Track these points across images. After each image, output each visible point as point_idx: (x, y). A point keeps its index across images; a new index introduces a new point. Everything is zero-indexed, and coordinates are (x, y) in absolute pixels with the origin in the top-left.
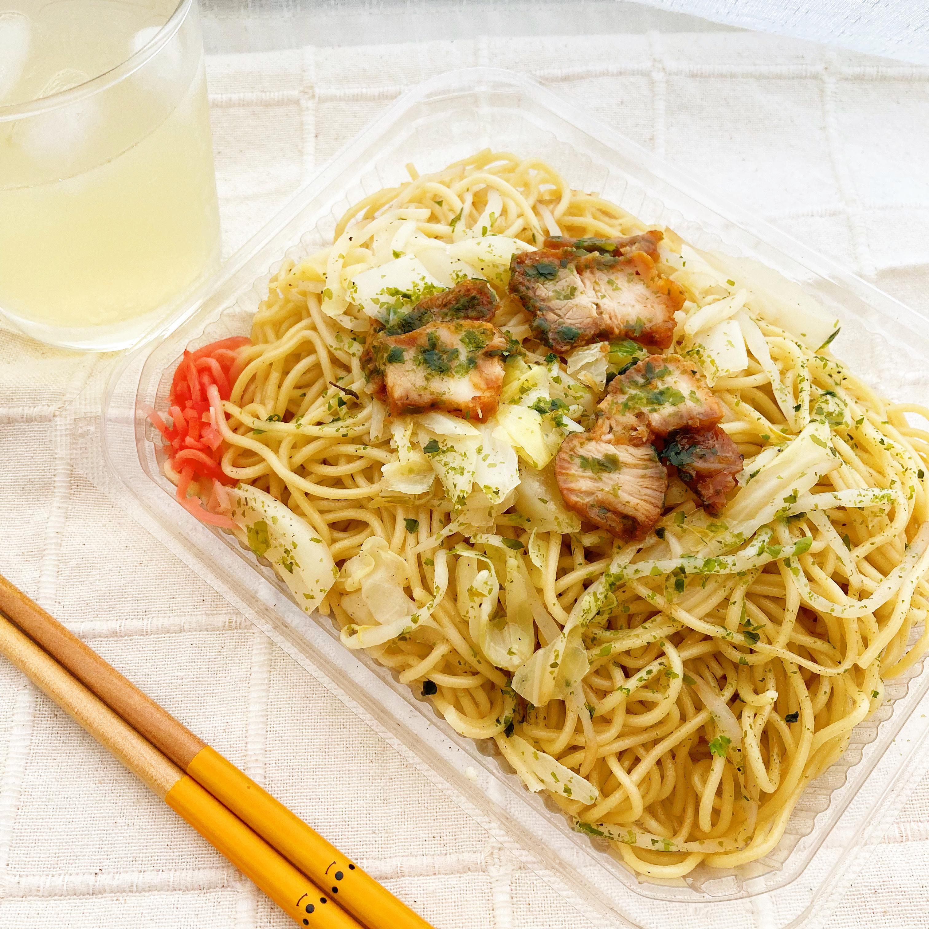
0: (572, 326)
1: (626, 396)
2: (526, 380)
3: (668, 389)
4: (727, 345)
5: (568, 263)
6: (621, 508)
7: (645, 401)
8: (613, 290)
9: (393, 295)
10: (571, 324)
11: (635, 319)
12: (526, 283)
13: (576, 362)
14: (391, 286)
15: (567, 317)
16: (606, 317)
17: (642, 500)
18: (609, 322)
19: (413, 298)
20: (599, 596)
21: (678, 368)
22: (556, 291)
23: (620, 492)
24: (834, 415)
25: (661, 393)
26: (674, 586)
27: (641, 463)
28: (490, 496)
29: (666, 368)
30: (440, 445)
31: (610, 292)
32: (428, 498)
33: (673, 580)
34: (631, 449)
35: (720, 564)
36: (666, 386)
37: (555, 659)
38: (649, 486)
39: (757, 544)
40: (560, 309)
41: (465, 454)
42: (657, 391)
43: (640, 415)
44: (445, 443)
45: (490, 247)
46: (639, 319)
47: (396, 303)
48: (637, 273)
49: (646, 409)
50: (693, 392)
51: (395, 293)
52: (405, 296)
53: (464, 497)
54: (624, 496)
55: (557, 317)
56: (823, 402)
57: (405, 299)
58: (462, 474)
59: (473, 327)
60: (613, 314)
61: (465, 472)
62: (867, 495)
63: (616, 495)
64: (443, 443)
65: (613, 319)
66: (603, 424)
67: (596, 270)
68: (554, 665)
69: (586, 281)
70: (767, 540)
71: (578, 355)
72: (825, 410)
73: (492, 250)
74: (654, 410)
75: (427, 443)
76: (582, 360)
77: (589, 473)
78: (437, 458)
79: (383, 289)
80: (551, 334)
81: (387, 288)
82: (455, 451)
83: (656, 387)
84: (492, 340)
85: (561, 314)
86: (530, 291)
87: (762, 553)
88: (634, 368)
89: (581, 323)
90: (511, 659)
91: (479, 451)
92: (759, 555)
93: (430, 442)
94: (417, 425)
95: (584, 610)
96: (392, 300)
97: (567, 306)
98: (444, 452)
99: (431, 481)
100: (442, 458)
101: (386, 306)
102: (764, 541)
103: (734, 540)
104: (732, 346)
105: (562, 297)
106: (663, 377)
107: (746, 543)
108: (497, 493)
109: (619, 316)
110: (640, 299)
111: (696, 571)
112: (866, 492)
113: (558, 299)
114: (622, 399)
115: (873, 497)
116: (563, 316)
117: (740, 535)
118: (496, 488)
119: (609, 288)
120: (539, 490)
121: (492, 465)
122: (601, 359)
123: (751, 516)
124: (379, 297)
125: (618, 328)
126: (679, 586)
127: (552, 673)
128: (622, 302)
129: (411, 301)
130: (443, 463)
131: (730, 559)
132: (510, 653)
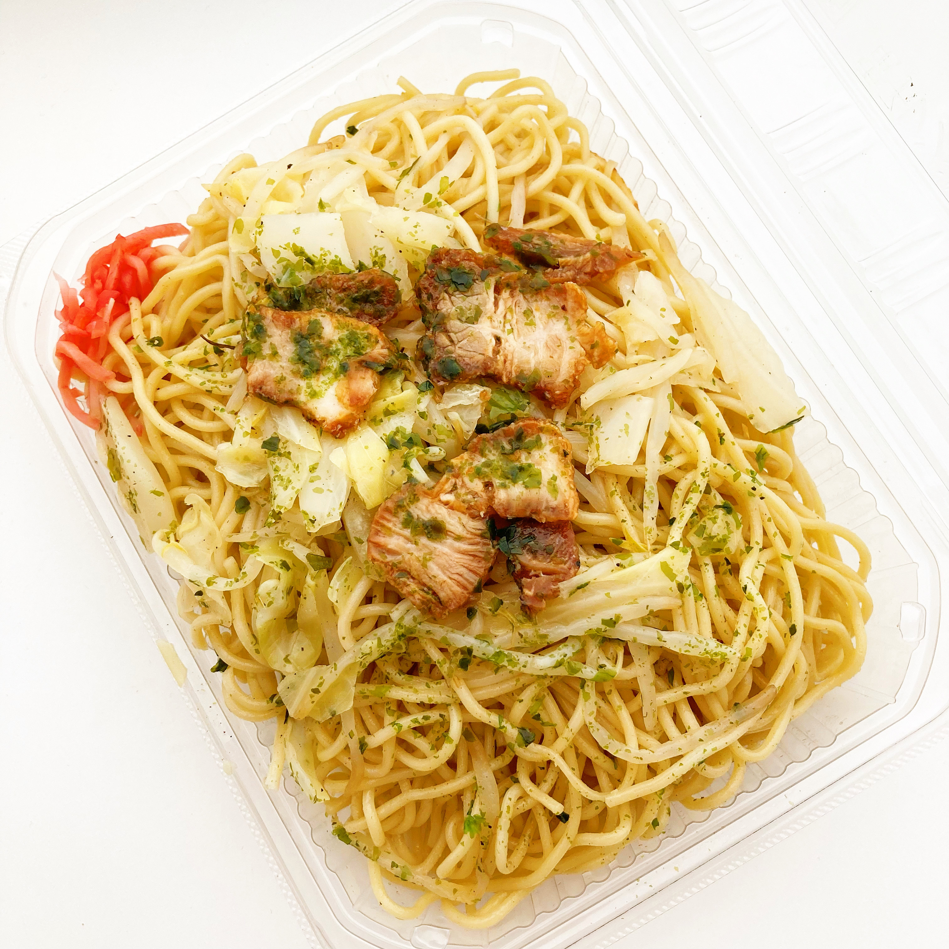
0: (460, 358)
1: (483, 460)
2: (393, 403)
3: (530, 466)
4: (621, 431)
5: (489, 275)
6: (426, 580)
7: (499, 473)
8: (526, 324)
9: (296, 254)
10: (460, 356)
11: (532, 370)
12: (431, 290)
13: (450, 398)
14: (299, 244)
15: (459, 345)
16: (500, 358)
17: (450, 578)
18: (500, 366)
19: (316, 266)
20: (383, 643)
21: (551, 442)
22: (461, 309)
23: (431, 564)
24: (715, 540)
25: (521, 469)
26: (458, 663)
27: (469, 536)
28: (306, 522)
29: (539, 439)
30: (280, 445)
31: (521, 326)
32: (254, 493)
33: (460, 656)
34: (465, 519)
35: (510, 661)
36: (530, 462)
37: (318, 686)
38: (466, 565)
39: (557, 655)
40: (455, 333)
41: (298, 466)
42: (518, 464)
43: (488, 485)
44: (285, 445)
45: (416, 227)
46: (536, 371)
47: (297, 263)
48: (564, 308)
49: (497, 482)
50: (554, 478)
51: (300, 252)
52: (309, 260)
53: (280, 513)
54: (434, 569)
55: (447, 342)
56: (710, 519)
57: (307, 263)
58: (286, 488)
59: (358, 328)
60: (509, 358)
61: (290, 487)
62: (697, 647)
63: (424, 566)
64: (284, 443)
65: (508, 363)
66: (448, 479)
67: (517, 292)
68: (316, 691)
69: (501, 303)
70: (570, 654)
71: (457, 392)
72: (708, 531)
73: (416, 232)
74: (504, 486)
75: (269, 437)
76: (456, 398)
77: (407, 532)
78: (272, 458)
79: (289, 243)
80: (432, 362)
81: (294, 245)
82: (290, 459)
83: (518, 459)
84: (373, 347)
85: (455, 339)
86: (431, 303)
87: (560, 666)
88: (504, 430)
89: (470, 358)
90: (285, 666)
91: (313, 469)
92: (555, 667)
93: (272, 438)
94: (268, 413)
95: (362, 653)
96: (295, 259)
97: (464, 332)
98: (280, 455)
99: (262, 477)
100: (276, 461)
101: (284, 263)
102: (565, 655)
103: (535, 639)
104: (627, 433)
105: (464, 319)
106: (531, 450)
107: (549, 647)
108: (313, 522)
109: (516, 361)
110: (550, 343)
111: (484, 657)
112: (698, 644)
113: (459, 319)
114: (479, 461)
115: (703, 651)
116: (456, 342)
117: (545, 636)
118: (314, 517)
119: (523, 319)
120: (360, 528)
121: (319, 491)
122: (477, 405)
123: (566, 622)
124: (281, 250)
125: (507, 377)
126: (464, 665)
127: (312, 697)
128: (528, 344)
129: (314, 269)
130: (274, 466)
131: (523, 658)
132: (287, 660)
